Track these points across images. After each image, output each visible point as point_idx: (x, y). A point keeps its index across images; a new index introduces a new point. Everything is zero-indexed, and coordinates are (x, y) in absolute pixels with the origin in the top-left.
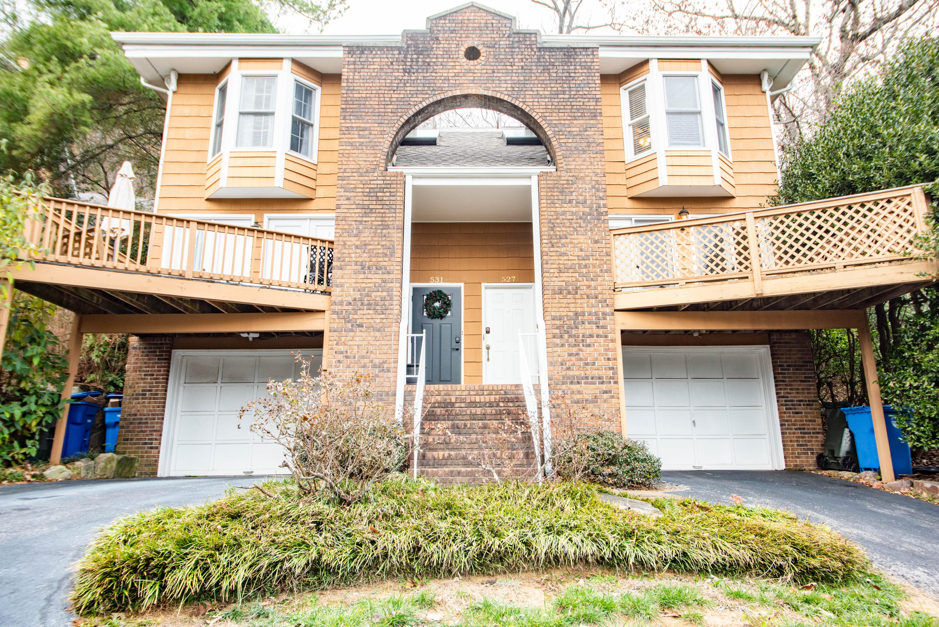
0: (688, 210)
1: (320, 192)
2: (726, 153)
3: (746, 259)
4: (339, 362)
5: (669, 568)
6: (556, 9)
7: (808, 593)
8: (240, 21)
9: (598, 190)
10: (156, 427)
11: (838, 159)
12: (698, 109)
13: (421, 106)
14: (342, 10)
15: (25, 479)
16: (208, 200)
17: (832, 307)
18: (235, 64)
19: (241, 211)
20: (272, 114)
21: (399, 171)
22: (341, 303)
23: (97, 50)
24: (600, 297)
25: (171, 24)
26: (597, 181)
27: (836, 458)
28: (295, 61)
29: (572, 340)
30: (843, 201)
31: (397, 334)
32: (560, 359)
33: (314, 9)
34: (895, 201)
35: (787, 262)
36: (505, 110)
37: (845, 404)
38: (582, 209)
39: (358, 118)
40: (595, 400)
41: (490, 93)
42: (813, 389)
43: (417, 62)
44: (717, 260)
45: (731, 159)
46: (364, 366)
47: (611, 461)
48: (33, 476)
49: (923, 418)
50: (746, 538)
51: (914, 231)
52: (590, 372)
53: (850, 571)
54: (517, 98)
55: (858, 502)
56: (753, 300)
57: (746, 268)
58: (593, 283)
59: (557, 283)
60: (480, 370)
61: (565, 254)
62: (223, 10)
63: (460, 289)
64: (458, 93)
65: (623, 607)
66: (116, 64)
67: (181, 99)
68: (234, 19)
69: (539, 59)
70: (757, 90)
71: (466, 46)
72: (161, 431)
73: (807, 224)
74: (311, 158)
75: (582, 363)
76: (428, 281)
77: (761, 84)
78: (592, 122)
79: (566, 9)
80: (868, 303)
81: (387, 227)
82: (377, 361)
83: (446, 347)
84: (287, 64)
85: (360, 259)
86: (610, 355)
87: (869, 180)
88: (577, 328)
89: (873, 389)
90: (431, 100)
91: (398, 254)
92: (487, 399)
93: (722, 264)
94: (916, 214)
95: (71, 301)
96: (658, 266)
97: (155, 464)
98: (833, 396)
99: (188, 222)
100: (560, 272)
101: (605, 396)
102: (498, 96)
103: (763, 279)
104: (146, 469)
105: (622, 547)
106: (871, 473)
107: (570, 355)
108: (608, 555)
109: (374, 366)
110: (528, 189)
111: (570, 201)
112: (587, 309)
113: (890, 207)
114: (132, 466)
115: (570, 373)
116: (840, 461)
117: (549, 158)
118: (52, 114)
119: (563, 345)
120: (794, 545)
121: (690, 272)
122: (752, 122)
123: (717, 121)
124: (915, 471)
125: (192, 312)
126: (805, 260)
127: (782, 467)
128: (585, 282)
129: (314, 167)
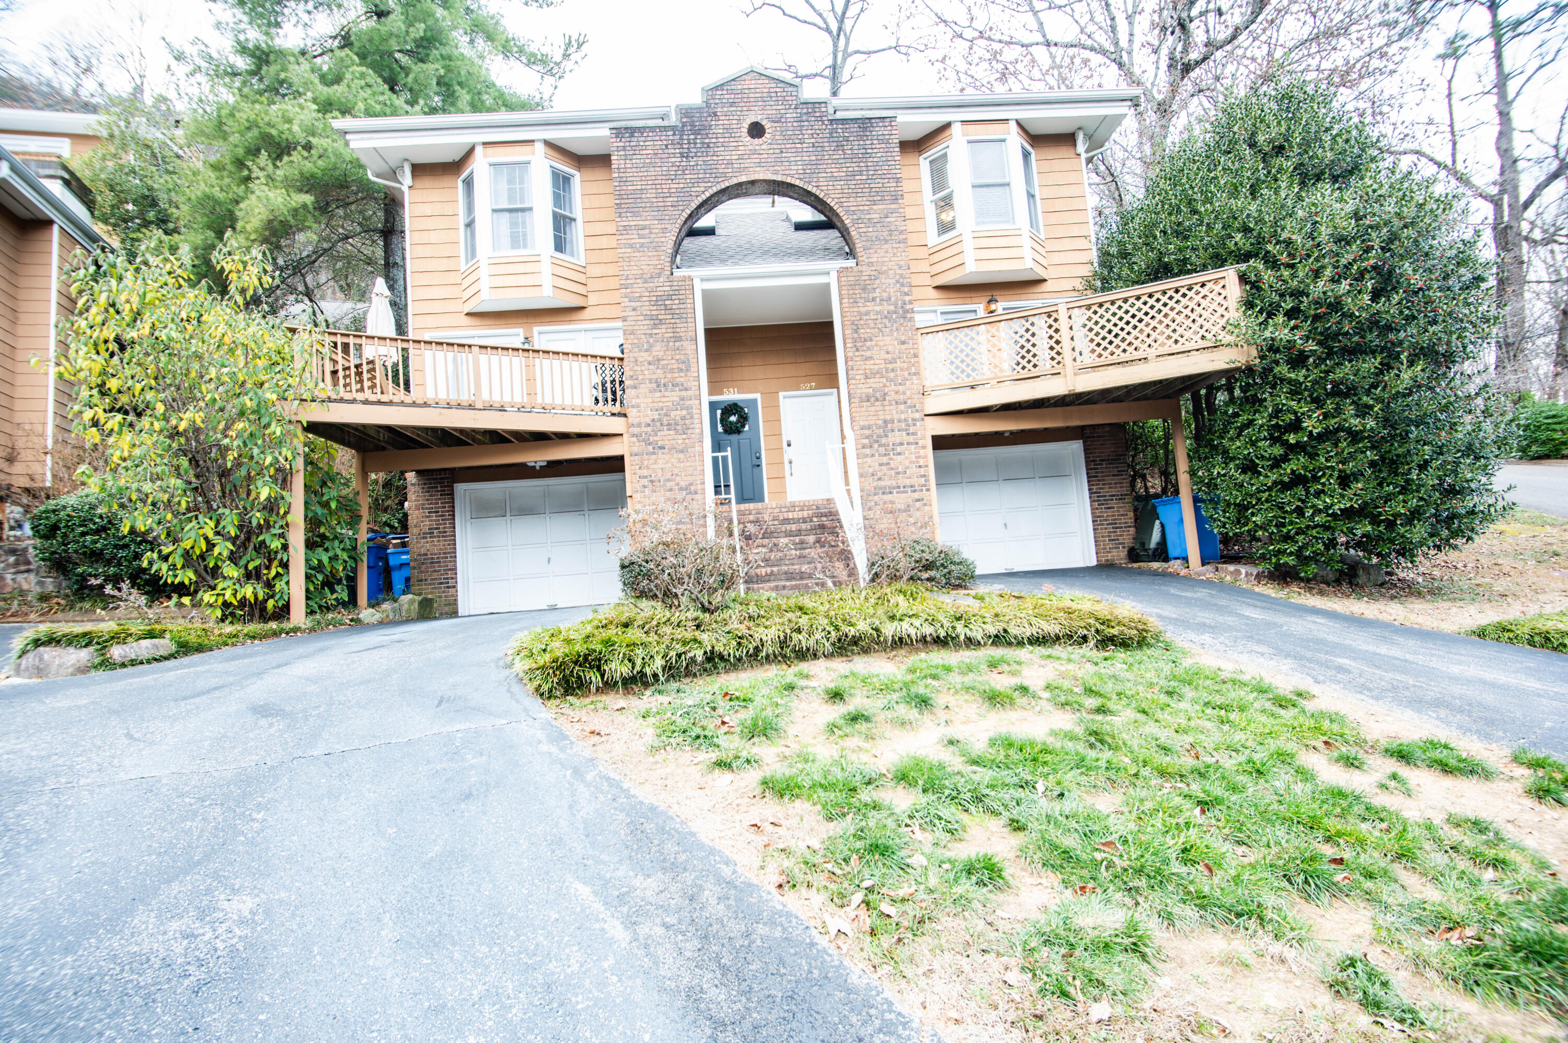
0: (998, 298)
1: (593, 299)
2: (1038, 230)
3: (1058, 353)
4: (645, 487)
5: (993, 643)
6: (828, 30)
7: (1107, 654)
8: (460, 84)
9: (902, 285)
10: (450, 566)
11: (1155, 238)
12: (1006, 180)
13: (704, 197)
14: (579, 60)
15: (345, 624)
16: (468, 314)
17: (1146, 398)
18: (479, 150)
19: (507, 326)
20: (531, 209)
21: (687, 274)
22: (639, 425)
23: (311, 139)
24: (909, 402)
25: (386, 97)
26: (901, 275)
27: (1146, 550)
28: (548, 144)
29: (882, 450)
30: (1155, 287)
31: (701, 454)
32: (871, 470)
33: (544, 60)
34: (1209, 285)
35: (1100, 356)
36: (796, 196)
37: (1156, 496)
38: (887, 307)
39: (635, 214)
40: (907, 509)
41: (779, 178)
42: (1126, 484)
43: (695, 143)
44: (1029, 356)
45: (1043, 237)
46: (671, 490)
47: (928, 566)
48: (352, 620)
49: (1229, 505)
50: (1056, 615)
51: (1227, 316)
52: (902, 481)
53: (1144, 638)
54: (809, 182)
55: (1163, 588)
56: (1065, 396)
57: (1059, 363)
58: (901, 388)
59: (864, 389)
60: (784, 486)
61: (871, 358)
62: (442, 72)
63: (755, 401)
64: (744, 179)
65: (959, 668)
66: (335, 155)
67: (419, 195)
68: (455, 82)
69: (831, 133)
70: (1071, 150)
71: (749, 121)
72: (455, 569)
73: (1120, 313)
74: (578, 259)
75: (893, 473)
76: (722, 394)
77: (1075, 145)
78: (893, 206)
79: (840, 29)
80: (1182, 391)
81: (679, 339)
82: (683, 484)
83: (747, 465)
84: (540, 148)
85: (654, 377)
86: (922, 463)
87: (1185, 261)
88: (886, 436)
89: (1184, 479)
90: (715, 190)
91: (694, 369)
92: (800, 515)
93: (1034, 361)
94: (1229, 298)
95: (352, 440)
96: (968, 365)
97: (455, 602)
98: (1146, 489)
99: (470, 346)
100: (867, 378)
101: (918, 504)
102: (789, 180)
103: (1075, 374)
104: (446, 609)
105: (954, 628)
106: (1179, 561)
107: (881, 465)
108: (942, 634)
109: (681, 489)
110: (827, 286)
111: (874, 299)
112: (896, 417)
113: (1204, 291)
114: (432, 607)
115: (882, 483)
116: (1150, 553)
117: (847, 249)
118: (270, 222)
119: (873, 455)
120: (1097, 619)
121: (1001, 371)
122: (1066, 191)
123: (1028, 192)
124: (1222, 557)
125: (484, 443)
126: (1118, 352)
127: (1094, 563)
128: (893, 387)
129: (582, 270)
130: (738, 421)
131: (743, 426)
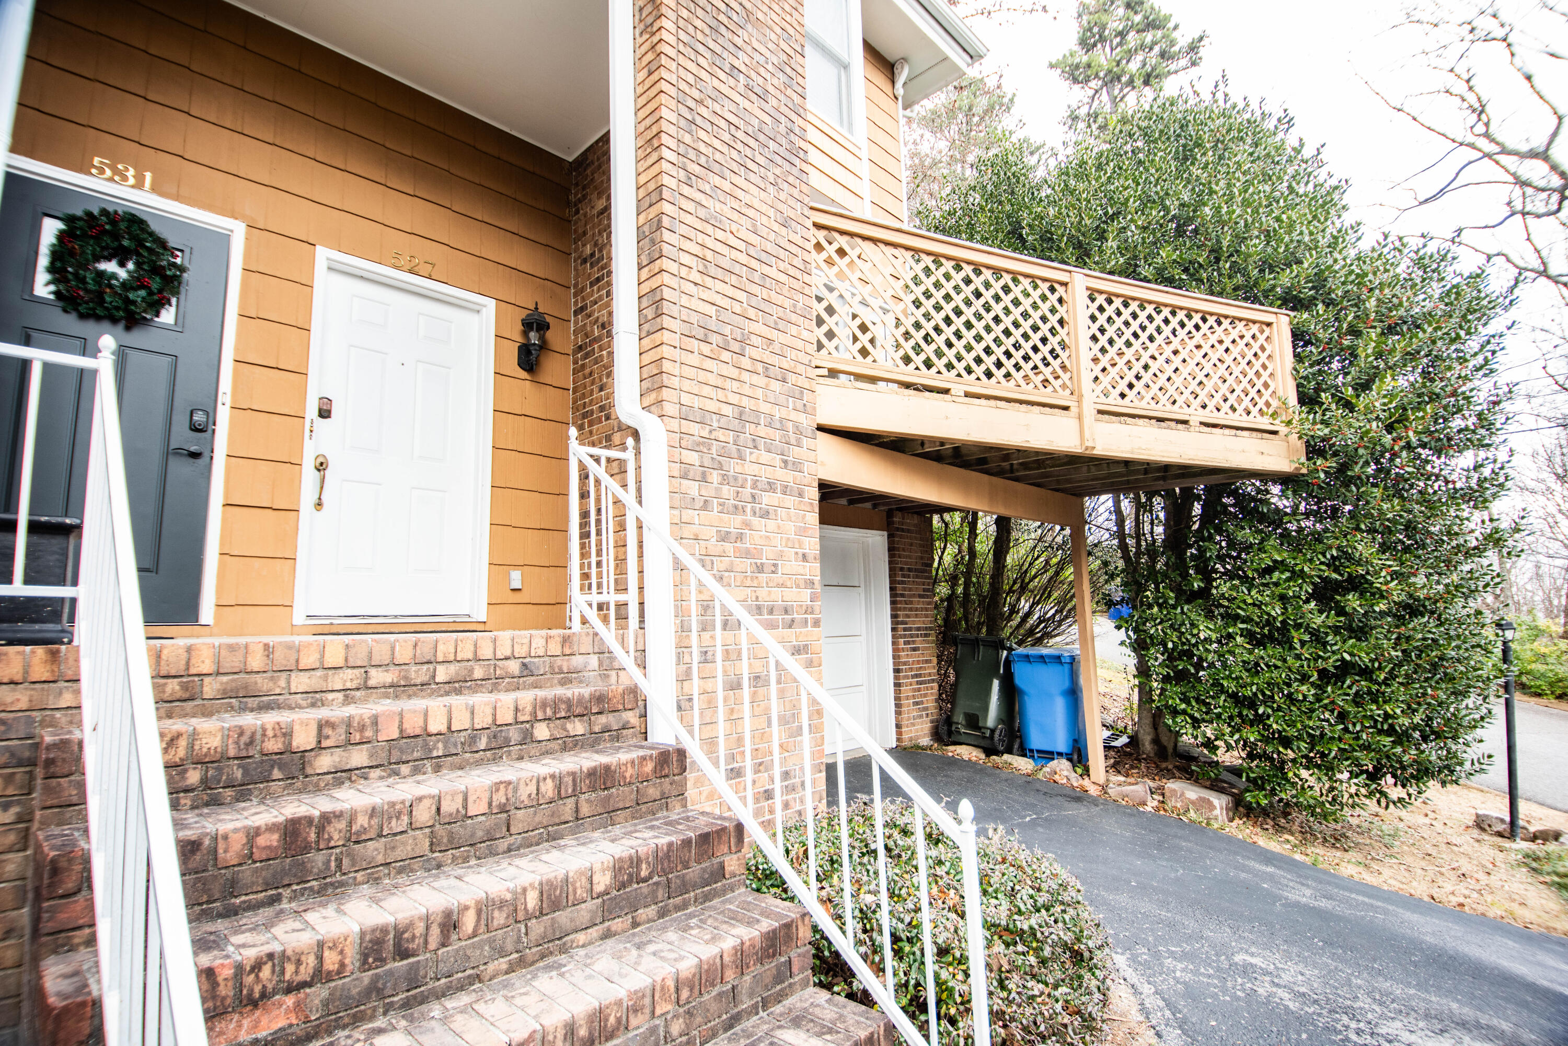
24: (791, 380)
29: (728, 493)
61: (717, 223)
75: (748, 565)
76: (83, 168)
77: (893, 81)
88: (741, 456)
94: (1276, 358)
103: (1095, 418)
107: (724, 537)
112: (764, 408)
127: (892, 742)
130: (136, 283)
131: (157, 305)
